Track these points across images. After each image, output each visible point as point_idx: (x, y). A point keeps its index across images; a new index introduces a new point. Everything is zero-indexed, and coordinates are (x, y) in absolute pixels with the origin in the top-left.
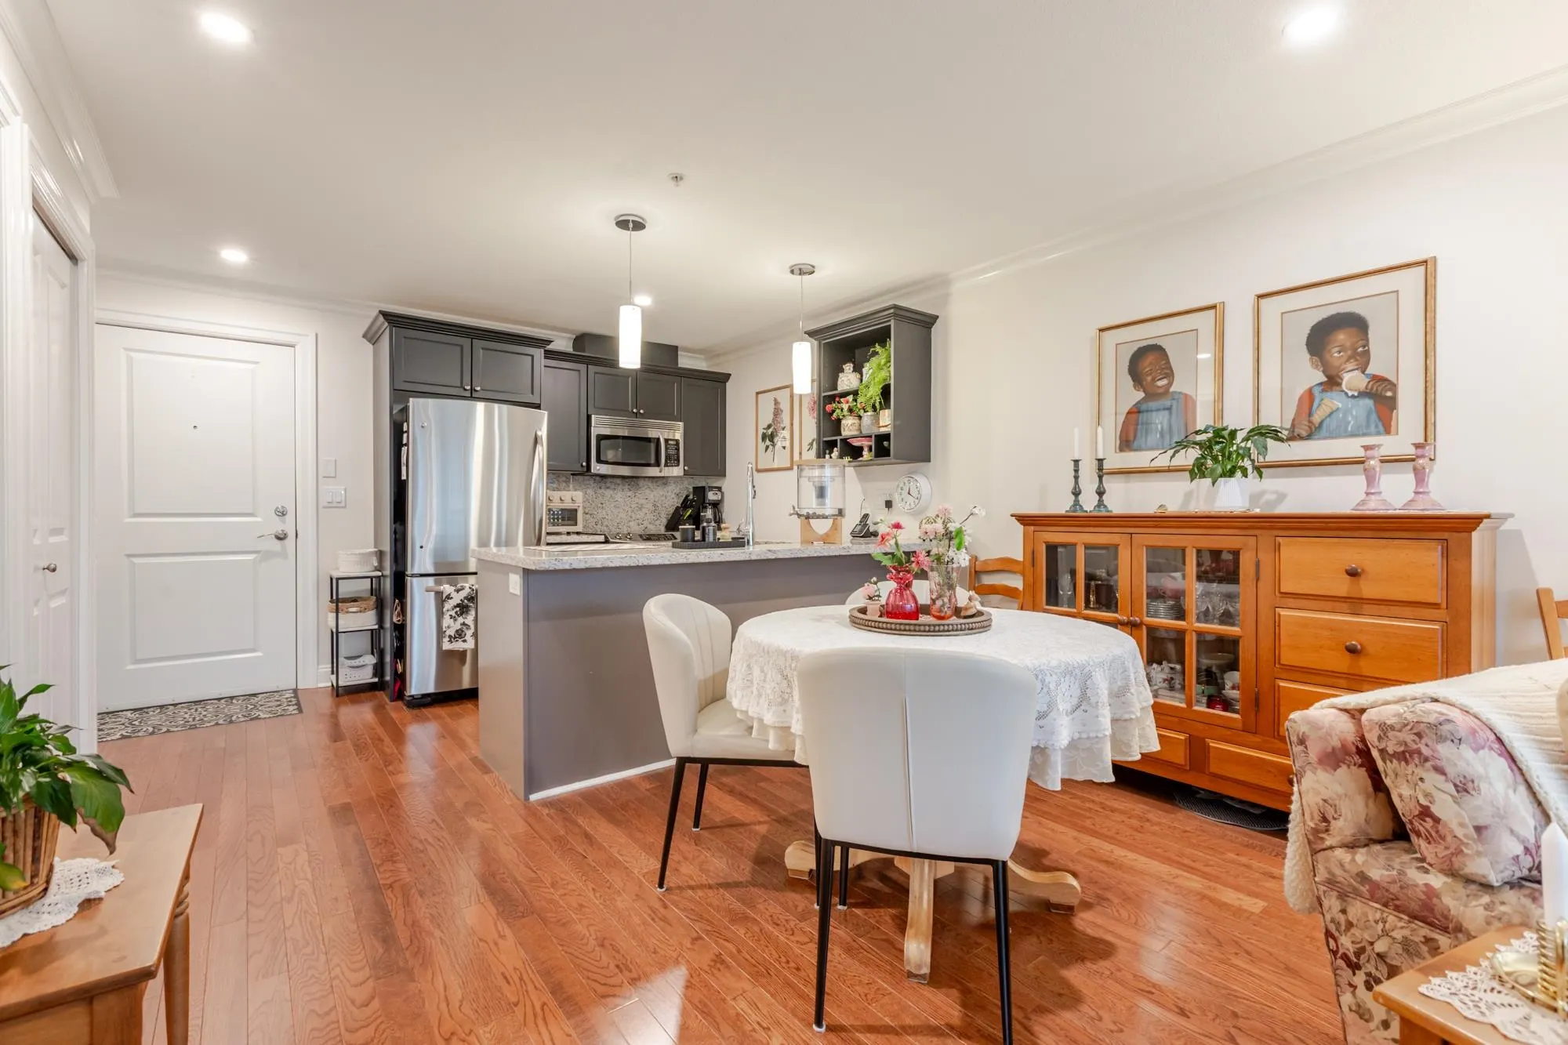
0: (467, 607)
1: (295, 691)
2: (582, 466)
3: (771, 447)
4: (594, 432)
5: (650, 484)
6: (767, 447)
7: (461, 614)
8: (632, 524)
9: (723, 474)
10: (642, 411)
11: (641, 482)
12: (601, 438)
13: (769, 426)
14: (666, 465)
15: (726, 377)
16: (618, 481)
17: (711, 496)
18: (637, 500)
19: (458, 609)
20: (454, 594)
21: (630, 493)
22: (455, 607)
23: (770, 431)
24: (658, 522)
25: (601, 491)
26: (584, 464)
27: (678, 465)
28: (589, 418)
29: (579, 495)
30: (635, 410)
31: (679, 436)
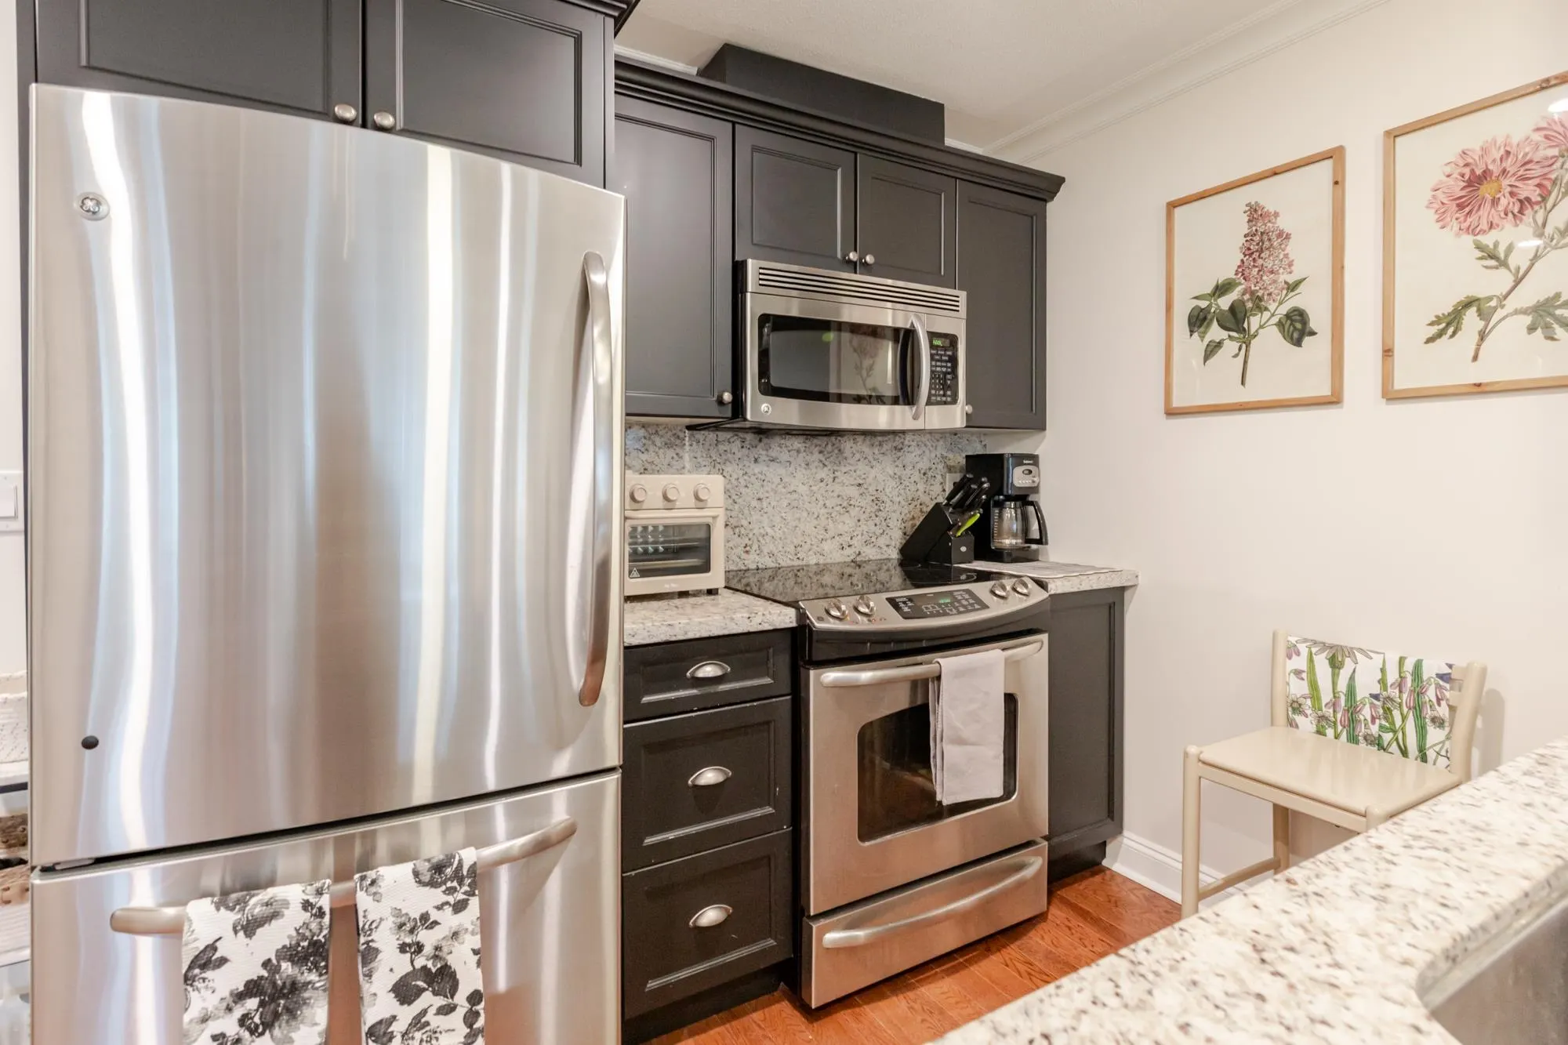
0: (294, 988)
2: (720, 402)
3: (1230, 347)
4: (753, 308)
5: (866, 450)
6: (1213, 349)
7: (268, 1025)
8: (827, 546)
9: (1038, 423)
10: (869, 259)
11: (847, 445)
12: (773, 323)
13: (1221, 289)
14: (929, 403)
15: (1055, 183)
16: (796, 443)
17: (1019, 478)
18: (838, 488)
19: (252, 1003)
20: (232, 946)
21: (823, 473)
22: (239, 997)
23: (1225, 302)
24: (882, 541)
25: (757, 469)
26: (727, 397)
27: (954, 401)
28: (738, 270)
29: (713, 485)
30: (853, 256)
31: (955, 324)
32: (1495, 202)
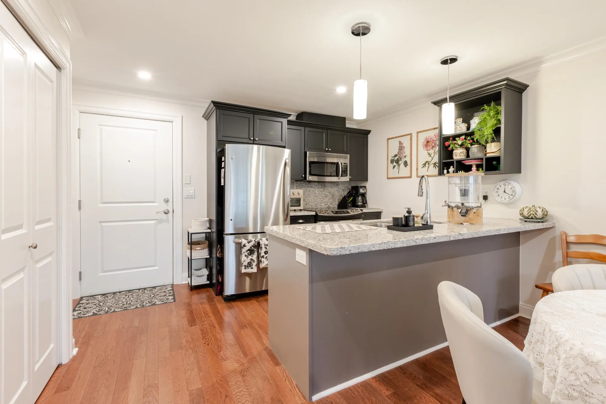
0: (253, 250)
1: (173, 285)
2: (302, 177)
3: (397, 167)
4: (308, 160)
5: (331, 185)
6: (394, 167)
7: (250, 255)
8: (322, 204)
9: (366, 180)
10: (330, 150)
11: (327, 184)
12: (311, 163)
13: (396, 156)
14: (341, 176)
15: (369, 132)
16: (316, 184)
17: (361, 191)
18: (324, 193)
19: (249, 252)
20: (247, 244)
21: (321, 190)
22: (248, 251)
23: (396, 158)
24: (334, 204)
25: (308, 189)
26: (303, 176)
27: (347, 176)
28: (306, 153)
29: (301, 191)
30: (327, 149)
31: (348, 161)
32: (430, 146)
